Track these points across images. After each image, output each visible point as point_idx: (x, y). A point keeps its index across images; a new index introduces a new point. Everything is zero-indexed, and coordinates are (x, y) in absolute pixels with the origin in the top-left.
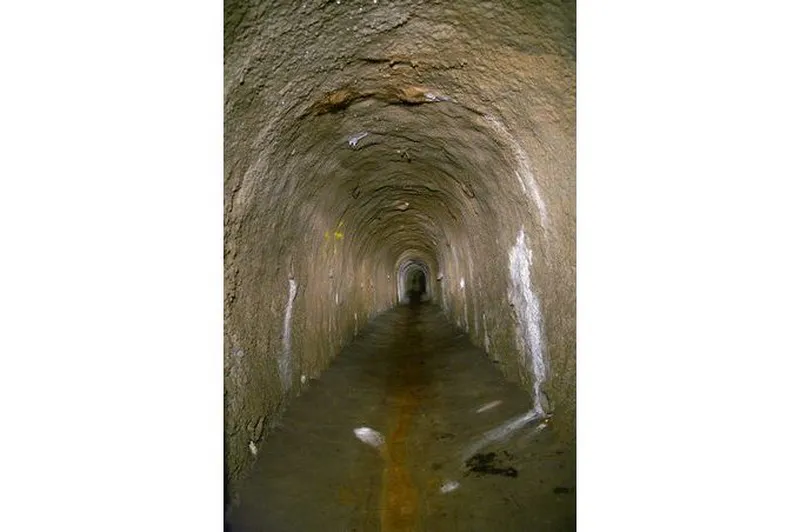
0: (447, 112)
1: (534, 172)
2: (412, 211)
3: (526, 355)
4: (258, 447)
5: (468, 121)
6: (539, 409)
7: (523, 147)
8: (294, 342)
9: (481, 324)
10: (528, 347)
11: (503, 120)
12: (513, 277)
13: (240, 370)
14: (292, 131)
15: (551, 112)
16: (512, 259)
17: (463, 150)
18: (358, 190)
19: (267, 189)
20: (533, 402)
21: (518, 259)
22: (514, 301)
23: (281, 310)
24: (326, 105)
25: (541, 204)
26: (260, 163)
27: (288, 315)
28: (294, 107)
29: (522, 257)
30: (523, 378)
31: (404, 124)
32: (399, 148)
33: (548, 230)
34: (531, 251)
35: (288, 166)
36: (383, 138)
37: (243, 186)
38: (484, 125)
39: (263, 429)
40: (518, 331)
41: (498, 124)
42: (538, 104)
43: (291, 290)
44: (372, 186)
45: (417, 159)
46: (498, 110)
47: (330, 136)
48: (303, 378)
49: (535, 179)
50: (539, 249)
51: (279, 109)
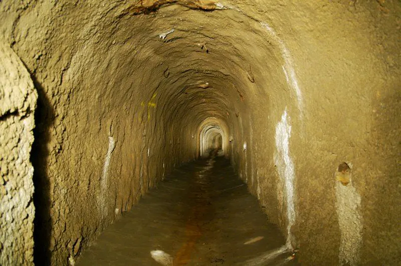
0: (233, 18)
1: (294, 67)
2: (211, 89)
3: (283, 204)
4: (75, 261)
5: (248, 26)
6: (289, 246)
7: (288, 48)
8: (111, 183)
9: (255, 178)
10: (285, 198)
11: (273, 27)
12: (277, 145)
13: (63, 203)
14: (112, 27)
15: (307, 24)
16: (278, 132)
17: (245, 47)
18: (168, 72)
19: (92, 69)
20: (286, 240)
21: (281, 132)
22: (277, 163)
23: (101, 158)
24: (140, 7)
25: (298, 92)
26: (86, 50)
27: (107, 164)
28: (112, 9)
29: (284, 130)
30: (281, 221)
31: (202, 25)
32: (199, 42)
33: (303, 112)
34: (290, 127)
35: (110, 52)
36: (186, 34)
37: (71, 66)
38: (260, 29)
39: (80, 248)
40: (279, 186)
41: (270, 29)
42: (297, 17)
43: (110, 145)
44: (178, 69)
45: (212, 51)
46: (270, 19)
47: (144, 30)
48: (117, 210)
49: (295, 72)
50: (295, 126)
51: (101, 10)
